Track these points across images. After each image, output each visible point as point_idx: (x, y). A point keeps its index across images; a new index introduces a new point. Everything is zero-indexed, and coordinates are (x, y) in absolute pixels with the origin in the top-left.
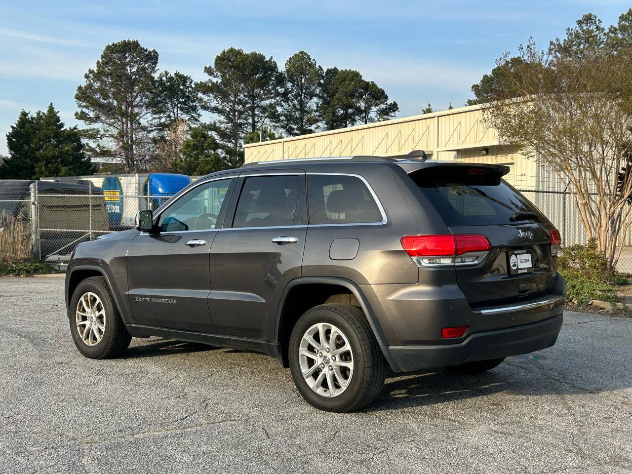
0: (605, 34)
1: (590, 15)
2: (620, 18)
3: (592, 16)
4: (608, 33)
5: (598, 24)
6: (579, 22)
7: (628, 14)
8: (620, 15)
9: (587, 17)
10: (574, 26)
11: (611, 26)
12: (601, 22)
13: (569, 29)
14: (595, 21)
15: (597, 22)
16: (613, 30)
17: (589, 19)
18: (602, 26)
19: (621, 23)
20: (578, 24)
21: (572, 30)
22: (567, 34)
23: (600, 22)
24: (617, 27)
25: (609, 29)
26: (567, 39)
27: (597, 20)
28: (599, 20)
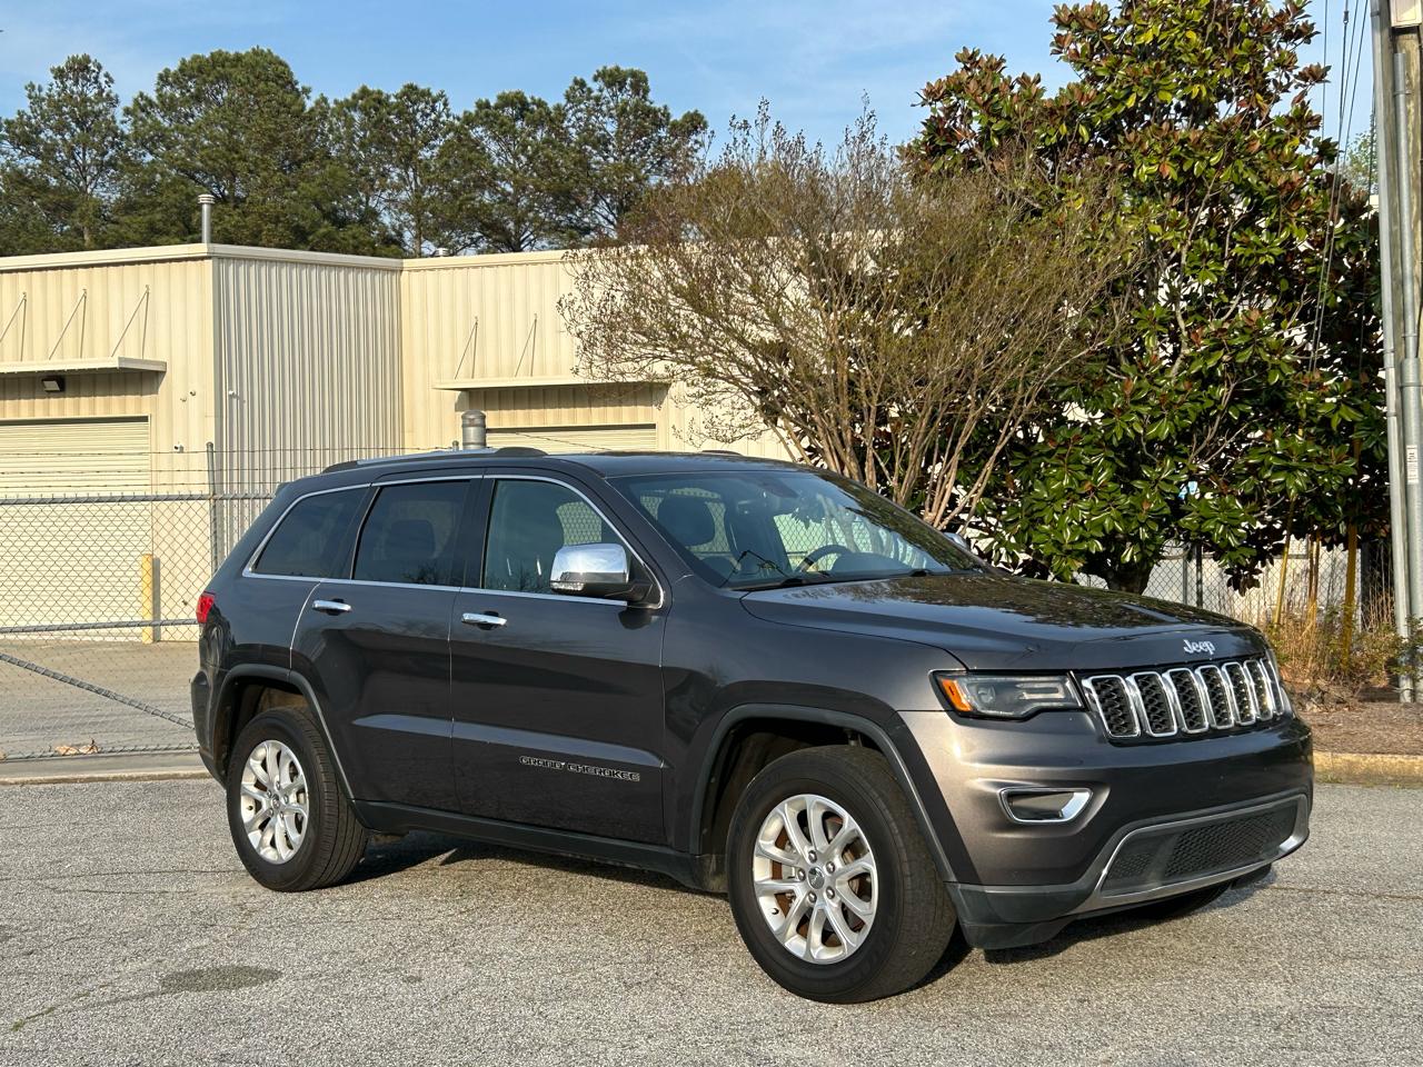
0: (127, 112)
1: (87, 59)
2: (161, 77)
3: (89, 61)
4: (135, 110)
5: (104, 85)
6: (60, 74)
7: (181, 70)
8: (161, 72)
9: (80, 63)
10: (47, 82)
11: (141, 95)
12: (112, 82)
13: (33, 87)
14: (96, 78)
15: (102, 80)
16: (142, 105)
17: (80, 68)
18: (115, 90)
19: (161, 89)
20: (55, 78)
21: (40, 90)
22: (30, 97)
23: (110, 80)
24: (154, 96)
25: (136, 100)
26: (29, 112)
27: (102, 74)
28: (107, 75)
